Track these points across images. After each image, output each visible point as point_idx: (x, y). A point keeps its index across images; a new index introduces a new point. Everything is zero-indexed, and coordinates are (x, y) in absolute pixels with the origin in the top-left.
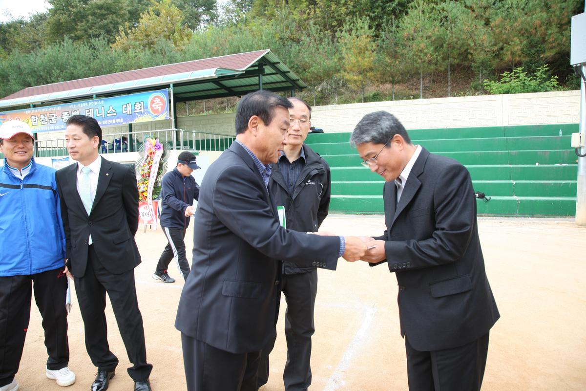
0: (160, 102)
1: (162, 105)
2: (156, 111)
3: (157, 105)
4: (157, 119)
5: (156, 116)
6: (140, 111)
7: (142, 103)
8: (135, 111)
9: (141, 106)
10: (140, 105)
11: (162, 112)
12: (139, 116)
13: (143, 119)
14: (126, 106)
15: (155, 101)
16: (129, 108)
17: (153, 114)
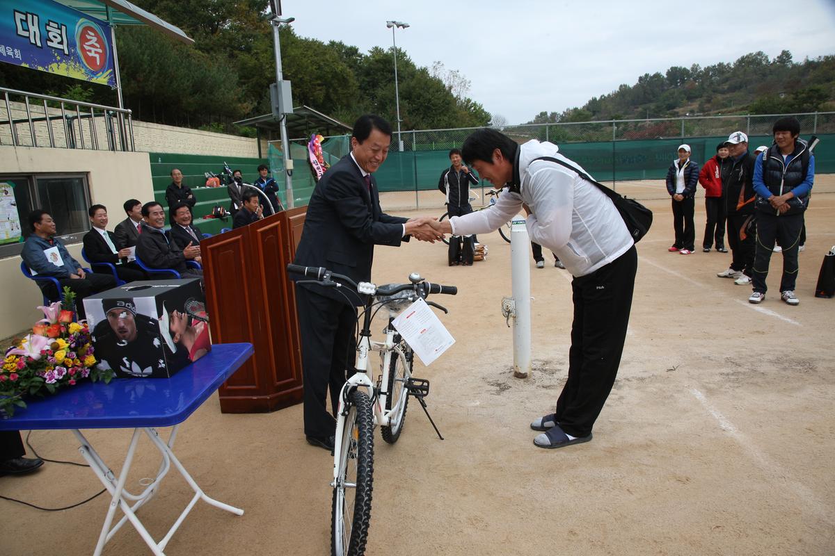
0: (97, 45)
1: (100, 51)
2: (91, 60)
3: (93, 50)
4: (94, 80)
5: (95, 73)
6: (60, 47)
7: (64, 28)
8: (49, 44)
9: (61, 35)
10: (59, 32)
11: (102, 69)
12: (59, 58)
13: (67, 69)
14: (23, 17)
15: (89, 37)
16: (34, 29)
17: (88, 66)
